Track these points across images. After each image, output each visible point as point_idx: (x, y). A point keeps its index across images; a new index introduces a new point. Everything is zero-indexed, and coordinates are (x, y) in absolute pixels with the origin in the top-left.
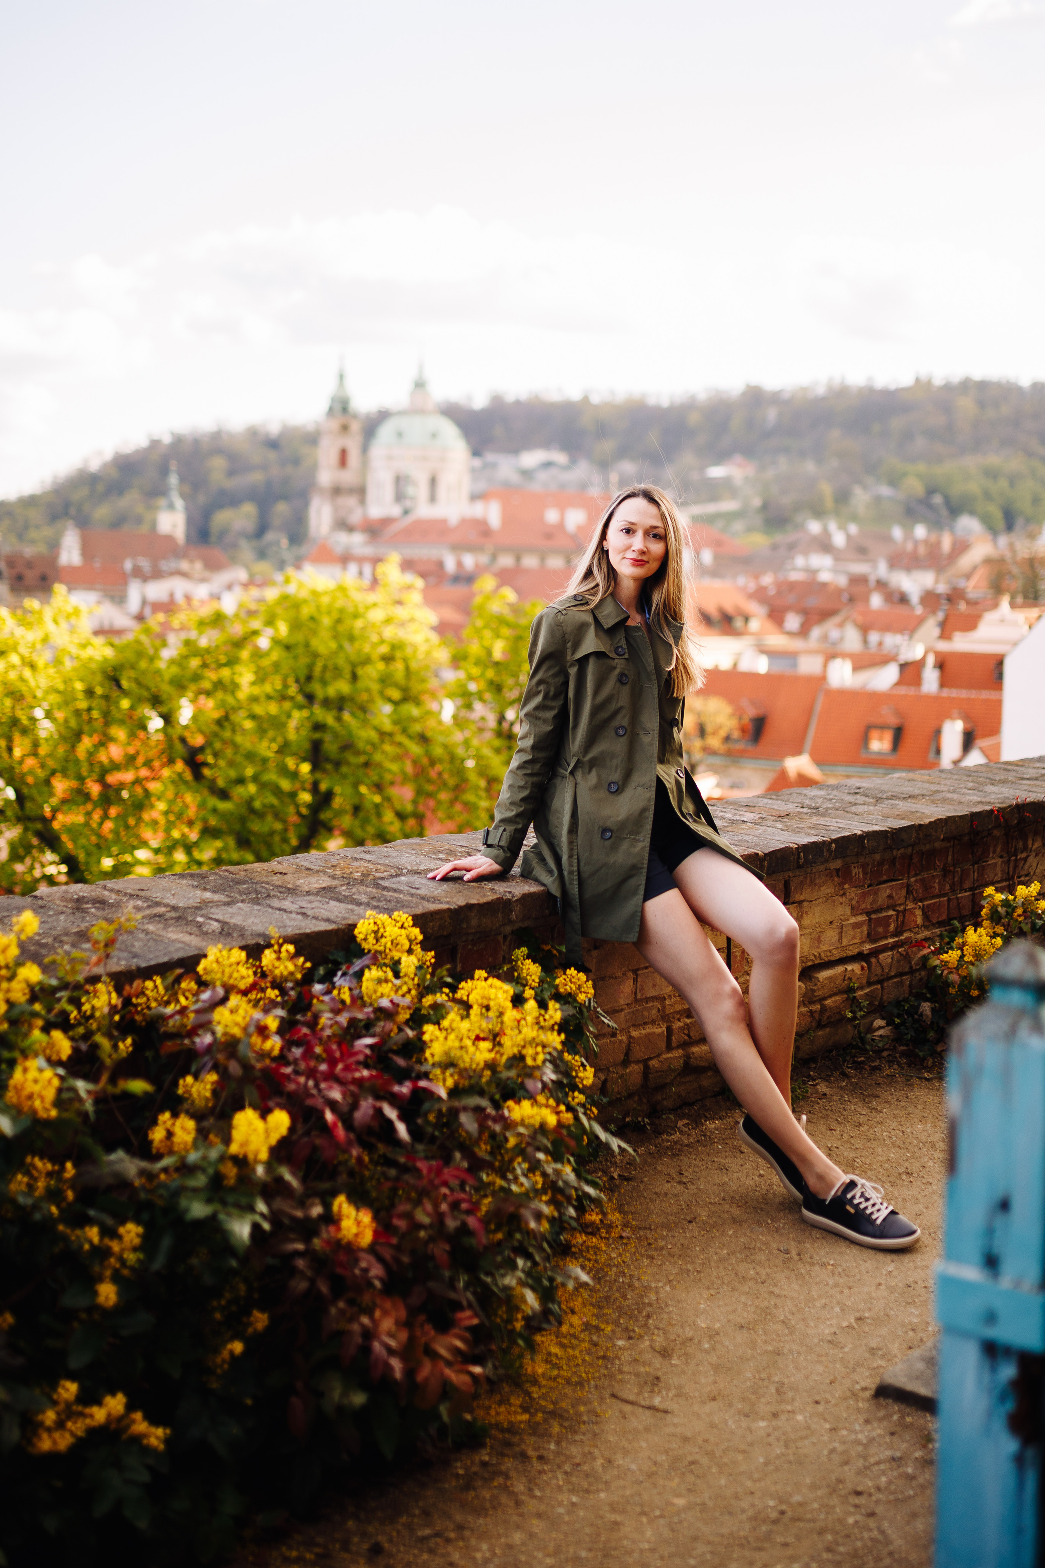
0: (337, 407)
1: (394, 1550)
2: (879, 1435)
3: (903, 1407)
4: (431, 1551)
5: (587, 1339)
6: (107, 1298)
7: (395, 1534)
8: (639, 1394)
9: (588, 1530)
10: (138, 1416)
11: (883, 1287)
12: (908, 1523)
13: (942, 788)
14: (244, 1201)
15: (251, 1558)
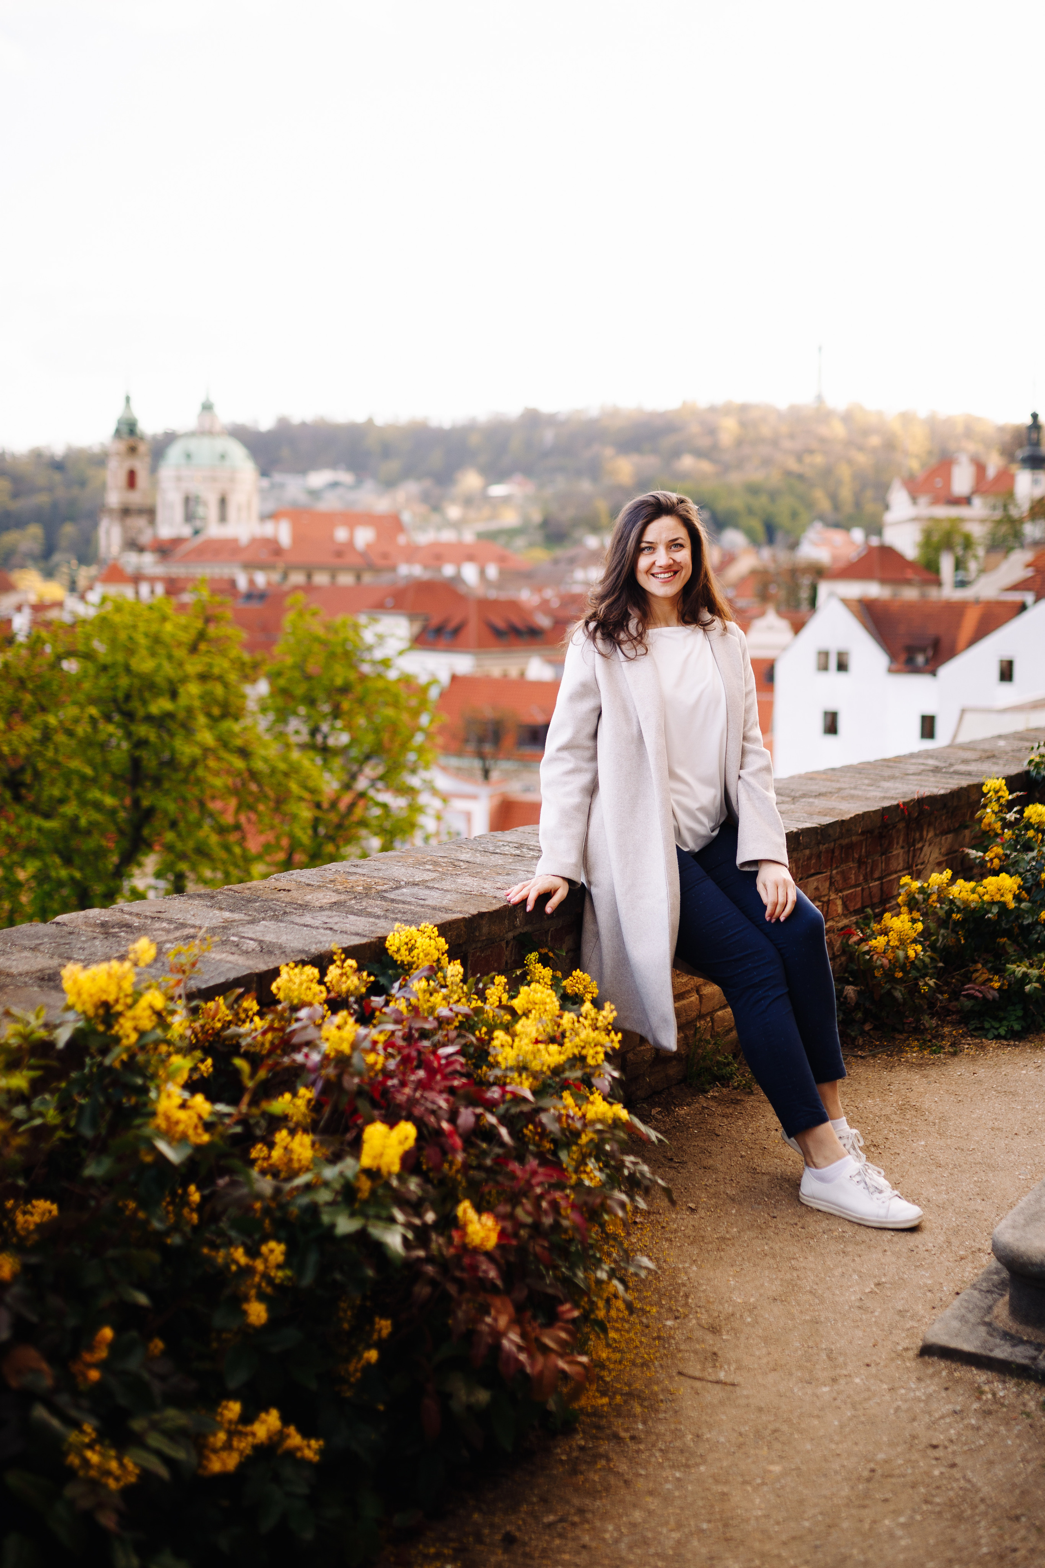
0: (125, 429)
1: (526, 1538)
2: (935, 1391)
3: (949, 1363)
4: (561, 1536)
5: (637, 1321)
6: (258, 1316)
7: (520, 1522)
8: (703, 1369)
9: (700, 1503)
10: (292, 1430)
11: (888, 1253)
12: (988, 1470)
13: (843, 785)
14: (384, 1214)
15: (392, 1559)
